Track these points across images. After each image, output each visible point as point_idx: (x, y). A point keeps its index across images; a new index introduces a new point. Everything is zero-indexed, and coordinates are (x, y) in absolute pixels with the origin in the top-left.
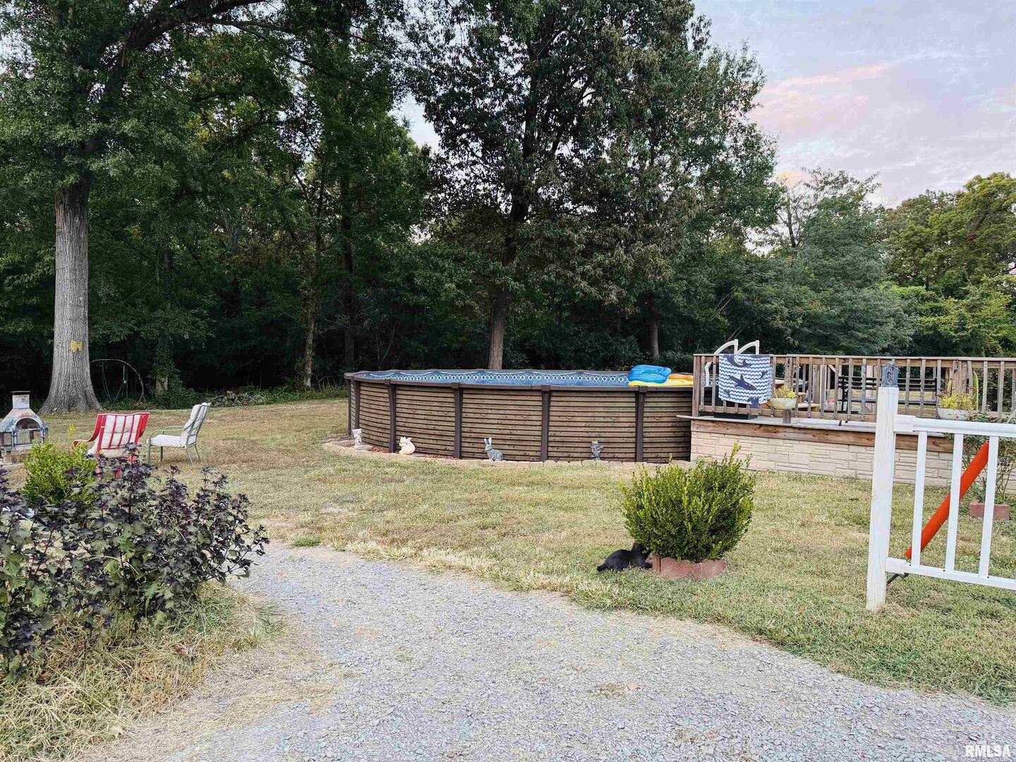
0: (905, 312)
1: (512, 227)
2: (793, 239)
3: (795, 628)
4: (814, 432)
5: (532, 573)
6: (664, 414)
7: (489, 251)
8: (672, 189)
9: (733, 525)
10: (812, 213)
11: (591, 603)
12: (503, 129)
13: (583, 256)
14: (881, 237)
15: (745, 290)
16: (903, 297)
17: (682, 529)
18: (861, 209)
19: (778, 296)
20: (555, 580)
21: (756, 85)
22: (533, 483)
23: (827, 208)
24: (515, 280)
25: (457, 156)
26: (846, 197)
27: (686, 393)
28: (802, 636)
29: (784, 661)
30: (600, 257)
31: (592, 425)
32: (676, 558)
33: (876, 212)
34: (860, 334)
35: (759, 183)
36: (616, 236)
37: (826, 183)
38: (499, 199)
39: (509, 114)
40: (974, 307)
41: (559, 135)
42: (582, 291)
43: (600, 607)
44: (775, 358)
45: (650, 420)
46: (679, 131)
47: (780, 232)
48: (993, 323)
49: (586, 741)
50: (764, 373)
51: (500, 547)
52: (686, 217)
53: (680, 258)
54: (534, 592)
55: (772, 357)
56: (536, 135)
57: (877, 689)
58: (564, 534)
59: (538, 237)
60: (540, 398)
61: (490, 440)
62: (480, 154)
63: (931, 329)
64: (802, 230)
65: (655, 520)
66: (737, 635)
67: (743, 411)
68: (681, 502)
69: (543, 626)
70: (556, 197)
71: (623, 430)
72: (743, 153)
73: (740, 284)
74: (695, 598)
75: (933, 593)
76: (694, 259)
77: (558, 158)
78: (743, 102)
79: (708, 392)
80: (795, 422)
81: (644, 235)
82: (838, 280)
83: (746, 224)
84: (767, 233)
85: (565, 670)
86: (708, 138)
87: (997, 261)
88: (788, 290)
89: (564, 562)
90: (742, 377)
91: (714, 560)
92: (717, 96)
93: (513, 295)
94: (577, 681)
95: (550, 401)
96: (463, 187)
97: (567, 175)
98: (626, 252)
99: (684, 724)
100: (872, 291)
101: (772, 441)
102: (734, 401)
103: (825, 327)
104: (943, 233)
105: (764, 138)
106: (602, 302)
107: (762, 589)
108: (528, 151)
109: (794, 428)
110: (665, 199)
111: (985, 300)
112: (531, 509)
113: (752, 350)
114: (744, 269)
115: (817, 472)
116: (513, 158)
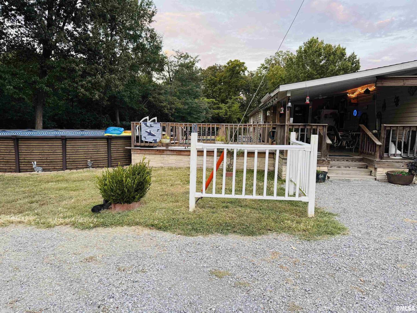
0: (209, 108)
1: (43, 60)
2: (170, 78)
3: (165, 222)
4: (177, 152)
5: (56, 219)
6: (120, 147)
7: (31, 71)
8: (121, 51)
9: (144, 187)
10: (177, 68)
11: (84, 227)
12: (36, 12)
13: (81, 77)
14: (201, 80)
15: (153, 97)
16: (208, 103)
17: (123, 192)
18: (194, 68)
19: (166, 100)
20: (67, 220)
21: (153, 12)
22: (58, 181)
23: (182, 67)
24: (47, 86)
25: (10, 22)
26: (189, 63)
27: (129, 138)
28: (167, 224)
29: (160, 234)
30: (90, 79)
31: (87, 153)
32: (121, 203)
33: (199, 70)
34: (195, 116)
35: (156, 53)
36: (96, 69)
37: (182, 57)
38: (36, 46)
39: (38, 5)
40: (230, 107)
41: (66, 20)
42: (82, 93)
43: (88, 228)
44: (162, 124)
45: (114, 150)
46: (123, 26)
47: (166, 75)
48: (235, 113)
49: (79, 281)
50: (158, 130)
51: (40, 210)
52: (127, 64)
53: (126, 82)
54: (57, 227)
55: (161, 124)
56: (54, 18)
57: (190, 238)
58: (73, 200)
59: (58, 66)
60: (61, 142)
61: (35, 163)
62: (23, 23)
63: (217, 114)
64: (174, 75)
65: (112, 189)
66: (144, 228)
67: (151, 145)
68: (123, 181)
69: (61, 240)
70: (66, 48)
71: (102, 154)
72: (150, 40)
73: (151, 94)
74: (128, 218)
75: (210, 203)
76: (132, 83)
77: (66, 30)
78: (149, 18)
79: (137, 137)
80: (170, 148)
81: (109, 70)
82: (187, 95)
83: (152, 70)
84: (161, 75)
85: (70, 255)
86: (135, 31)
87: (237, 91)
88: (169, 98)
89: (73, 212)
90: (150, 131)
91: (136, 202)
92: (138, 14)
93: (46, 93)
94: (76, 259)
95: (66, 143)
96: (14, 38)
97: (71, 39)
98: (102, 77)
99: (121, 265)
100: (198, 100)
101: (162, 156)
102: (147, 141)
103: (182, 113)
104: (220, 80)
105: (158, 35)
106: (92, 99)
107: (154, 210)
108: (50, 25)
109: (170, 150)
110: (118, 56)
111: (233, 105)
112: (57, 192)
113: (154, 121)
114: (153, 88)
115: (178, 166)
116: (41, 27)
